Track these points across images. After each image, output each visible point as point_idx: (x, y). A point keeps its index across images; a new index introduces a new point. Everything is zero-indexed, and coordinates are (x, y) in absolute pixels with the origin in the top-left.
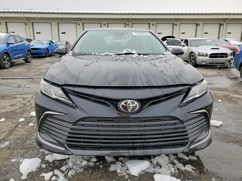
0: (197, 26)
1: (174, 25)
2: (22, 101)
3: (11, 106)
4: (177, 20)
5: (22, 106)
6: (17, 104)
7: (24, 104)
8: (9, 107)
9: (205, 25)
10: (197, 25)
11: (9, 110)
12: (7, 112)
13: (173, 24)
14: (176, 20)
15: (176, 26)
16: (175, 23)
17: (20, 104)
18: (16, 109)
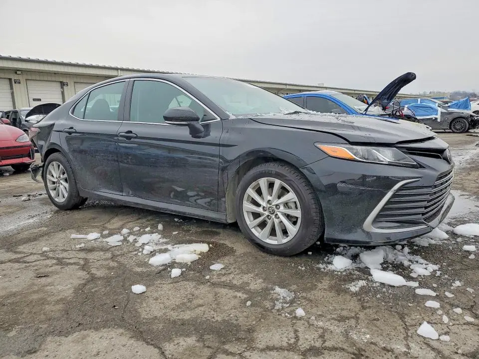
0: (62, 88)
1: (13, 82)
4: (18, 72)
9: (77, 85)
10: (63, 84)
13: (10, 80)
14: (16, 71)
15: (17, 85)
16: (14, 77)
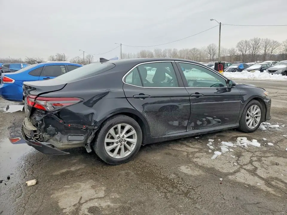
2: (259, 168)
3: (277, 164)
5: (263, 158)
6: (269, 163)
7: (259, 160)
8: (280, 163)
11: (282, 159)
12: (284, 157)
17: (265, 162)
18: (272, 158)
